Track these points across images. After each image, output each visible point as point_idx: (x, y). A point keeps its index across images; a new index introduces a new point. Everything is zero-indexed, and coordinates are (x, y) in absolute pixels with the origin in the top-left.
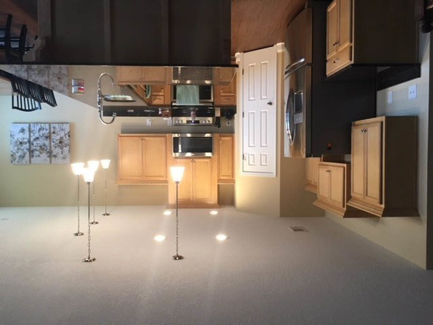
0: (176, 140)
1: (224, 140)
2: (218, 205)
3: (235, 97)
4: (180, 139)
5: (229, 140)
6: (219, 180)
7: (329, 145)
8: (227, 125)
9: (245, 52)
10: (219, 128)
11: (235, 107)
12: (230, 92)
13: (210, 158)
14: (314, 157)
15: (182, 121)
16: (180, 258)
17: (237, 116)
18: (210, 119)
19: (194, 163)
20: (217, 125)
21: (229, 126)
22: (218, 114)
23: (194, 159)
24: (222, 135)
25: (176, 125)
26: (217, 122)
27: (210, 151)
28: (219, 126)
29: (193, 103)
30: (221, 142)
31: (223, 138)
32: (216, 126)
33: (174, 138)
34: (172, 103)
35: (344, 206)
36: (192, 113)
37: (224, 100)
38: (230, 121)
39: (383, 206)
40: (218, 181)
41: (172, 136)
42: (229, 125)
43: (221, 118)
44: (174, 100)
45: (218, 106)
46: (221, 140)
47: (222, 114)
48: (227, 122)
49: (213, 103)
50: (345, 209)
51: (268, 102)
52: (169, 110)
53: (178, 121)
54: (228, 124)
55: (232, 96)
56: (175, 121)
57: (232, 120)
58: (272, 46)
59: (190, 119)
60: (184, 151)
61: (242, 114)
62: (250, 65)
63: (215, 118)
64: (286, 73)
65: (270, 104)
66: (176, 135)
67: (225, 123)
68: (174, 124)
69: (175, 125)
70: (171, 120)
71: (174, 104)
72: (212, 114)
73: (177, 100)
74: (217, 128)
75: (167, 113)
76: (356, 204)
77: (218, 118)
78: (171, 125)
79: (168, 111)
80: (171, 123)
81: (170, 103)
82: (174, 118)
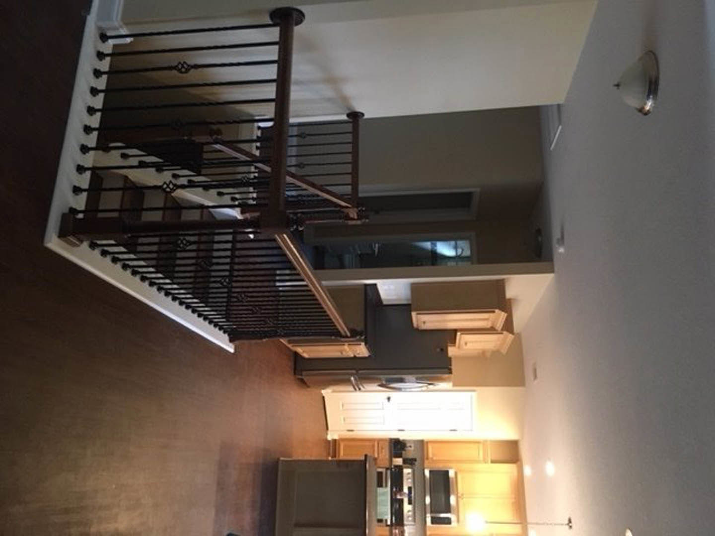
0: (435, 521)
1: (433, 455)
2: (519, 463)
3: (380, 441)
4: (434, 515)
5: (432, 448)
6: (485, 461)
7: (438, 350)
8: (413, 448)
9: (327, 429)
10: (418, 459)
11: (391, 440)
12: (373, 446)
13: (456, 474)
14: (451, 365)
15: (409, 511)
16: (570, 521)
17: (402, 436)
18: (407, 471)
19: (464, 496)
20: (414, 462)
21: (415, 446)
22: (399, 461)
23: (459, 495)
24: (425, 457)
25: (414, 520)
26: (409, 462)
27: (447, 472)
28: (415, 460)
29: (388, 496)
30: (436, 459)
31: (430, 455)
32: (414, 464)
33: (432, 523)
34: (387, 526)
35: (502, 333)
36: (399, 497)
37: (384, 453)
38: (408, 445)
39: (497, 311)
40: (486, 463)
41: (430, 527)
42: (412, 445)
43: (404, 456)
44: (384, 521)
45: (391, 461)
46: (432, 458)
47: (400, 456)
48: (409, 448)
49: (387, 469)
50: (505, 332)
51: (387, 401)
52: (396, 529)
53: (408, 517)
54: (410, 447)
55: (378, 444)
56: (410, 521)
57: (407, 442)
58: (323, 397)
59: (406, 500)
60: (448, 509)
61: (400, 432)
62: (342, 422)
63: (404, 466)
64: (360, 389)
65: (389, 399)
66: (429, 520)
67: (410, 452)
68: (413, 523)
69: (415, 522)
70: (408, 527)
71: (389, 523)
72: (400, 469)
73: (384, 518)
74: (416, 463)
75: (399, 531)
76: (499, 323)
77: (405, 461)
78: (414, 527)
79: (397, 531)
80: (411, 527)
81: (388, 528)
82: (405, 522)
